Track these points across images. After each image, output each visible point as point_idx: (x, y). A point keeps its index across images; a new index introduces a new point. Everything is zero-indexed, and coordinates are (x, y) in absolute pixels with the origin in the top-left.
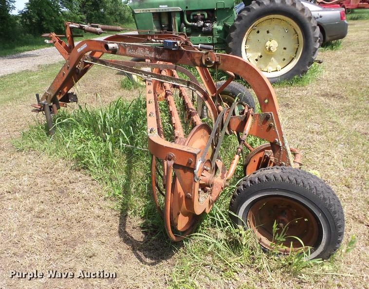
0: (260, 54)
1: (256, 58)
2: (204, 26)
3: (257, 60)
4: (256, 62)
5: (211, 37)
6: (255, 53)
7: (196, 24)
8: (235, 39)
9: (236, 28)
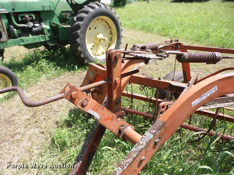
0: (93, 44)
1: (91, 47)
2: (34, 27)
3: (91, 49)
4: (92, 50)
5: (43, 35)
6: (90, 44)
7: (26, 25)
8: (81, 36)
9: (81, 27)
